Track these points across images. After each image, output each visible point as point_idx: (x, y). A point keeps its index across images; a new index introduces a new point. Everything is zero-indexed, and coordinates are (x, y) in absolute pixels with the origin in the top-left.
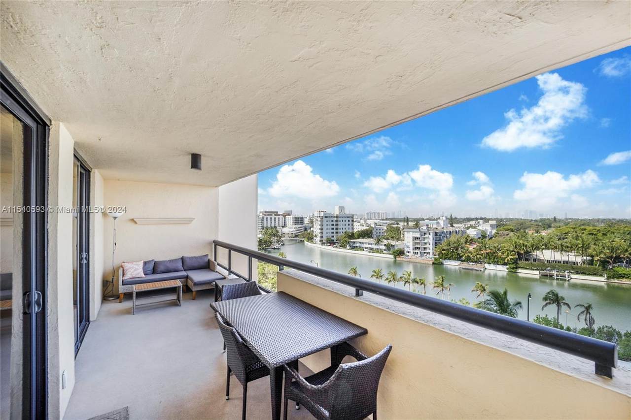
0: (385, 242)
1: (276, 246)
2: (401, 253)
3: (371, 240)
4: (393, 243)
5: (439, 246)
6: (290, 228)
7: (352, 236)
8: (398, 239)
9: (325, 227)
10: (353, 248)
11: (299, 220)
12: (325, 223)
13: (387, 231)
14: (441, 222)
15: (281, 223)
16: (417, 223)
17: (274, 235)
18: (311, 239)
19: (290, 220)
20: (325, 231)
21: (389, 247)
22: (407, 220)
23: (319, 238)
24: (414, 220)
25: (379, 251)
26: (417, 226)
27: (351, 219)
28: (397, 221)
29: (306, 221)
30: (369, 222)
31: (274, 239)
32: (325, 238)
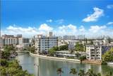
0: (76, 52)
1: (13, 56)
2: (84, 58)
3: (68, 52)
4: (80, 53)
5: (105, 54)
6: (21, 45)
7: (57, 49)
8: (83, 51)
9: (41, 44)
10: (57, 56)
11: (26, 40)
12: (41, 42)
13: (76, 46)
14: (104, 41)
15: (16, 42)
16: (92, 42)
17: (12, 49)
18: (33, 51)
19: (21, 40)
20: (41, 46)
21: (78, 55)
22: (86, 40)
23: (37, 51)
24: (90, 40)
25: (73, 57)
26: (92, 43)
27: (57, 39)
28: (81, 40)
29: (30, 41)
30: (66, 41)
31: (11, 52)
32: (41, 51)
